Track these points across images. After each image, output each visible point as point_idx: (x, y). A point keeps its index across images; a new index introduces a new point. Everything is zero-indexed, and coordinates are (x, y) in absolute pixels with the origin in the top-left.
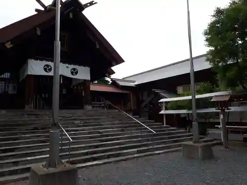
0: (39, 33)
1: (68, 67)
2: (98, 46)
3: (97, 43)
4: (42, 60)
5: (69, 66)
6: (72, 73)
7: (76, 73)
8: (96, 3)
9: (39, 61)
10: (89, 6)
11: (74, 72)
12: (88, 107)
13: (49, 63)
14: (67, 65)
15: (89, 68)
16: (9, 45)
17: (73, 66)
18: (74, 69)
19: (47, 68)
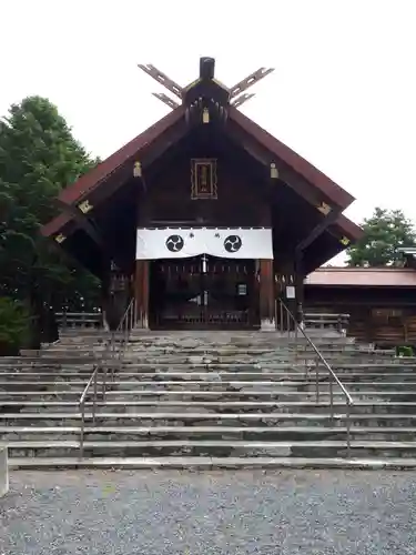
0: (137, 172)
1: (217, 235)
2: (274, 174)
3: (273, 166)
4: (162, 227)
5: (221, 232)
6: (228, 247)
7: (238, 246)
8: (270, 71)
9: (157, 231)
10: (251, 83)
11: (233, 244)
12: (268, 325)
13: (179, 232)
14: (217, 231)
15: (269, 231)
16: (85, 208)
17: (229, 232)
18: (232, 238)
19: (174, 243)
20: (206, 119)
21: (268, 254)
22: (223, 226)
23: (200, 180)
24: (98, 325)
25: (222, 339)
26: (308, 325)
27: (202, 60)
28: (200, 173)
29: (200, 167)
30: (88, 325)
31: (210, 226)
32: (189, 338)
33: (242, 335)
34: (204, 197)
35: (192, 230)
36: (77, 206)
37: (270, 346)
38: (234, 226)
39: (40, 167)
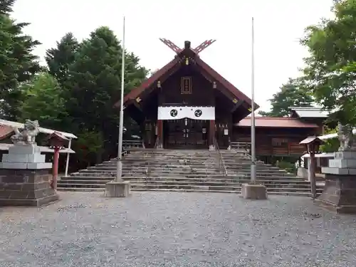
0: (159, 86)
1: (192, 110)
2: (215, 87)
3: (214, 83)
5: (193, 108)
6: (196, 115)
7: (200, 114)
11: (199, 113)
12: (212, 148)
13: (175, 108)
14: (191, 108)
15: (214, 108)
16: (138, 100)
17: (197, 108)
18: (198, 111)
19: (174, 113)
20: (187, 63)
21: (213, 118)
22: (194, 106)
23: (185, 86)
24: (141, 146)
25: (192, 153)
26: (232, 147)
27: (186, 42)
28: (185, 83)
29: (185, 80)
30: (136, 146)
31: (189, 106)
32: (178, 153)
33: (200, 152)
34: (186, 93)
35: (181, 107)
36: (135, 100)
37: (210, 156)
38: (199, 105)
39: (108, 67)
